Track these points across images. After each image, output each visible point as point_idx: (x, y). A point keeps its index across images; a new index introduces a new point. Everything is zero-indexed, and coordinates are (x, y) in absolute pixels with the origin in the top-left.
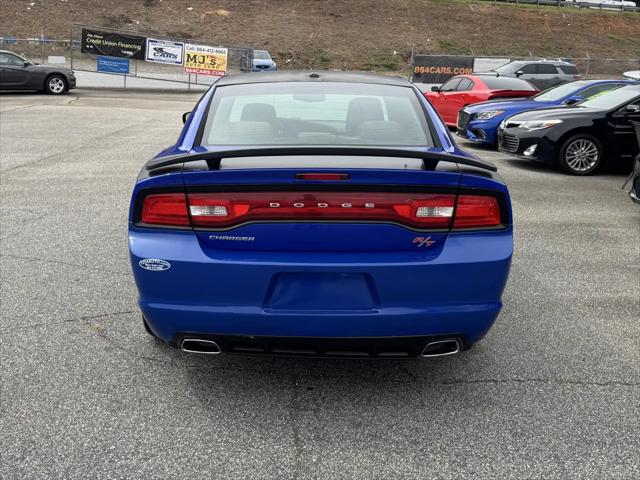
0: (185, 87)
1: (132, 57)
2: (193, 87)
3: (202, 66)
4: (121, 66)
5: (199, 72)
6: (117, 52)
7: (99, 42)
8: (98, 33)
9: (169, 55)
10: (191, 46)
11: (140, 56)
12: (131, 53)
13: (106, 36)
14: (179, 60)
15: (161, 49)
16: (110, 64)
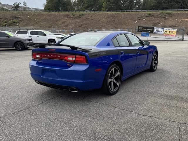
0: (164, 39)
1: (150, 32)
2: (166, 39)
3: (169, 34)
4: (147, 35)
5: (168, 35)
6: (146, 31)
7: (142, 29)
8: (142, 27)
9: (160, 31)
10: (166, 29)
11: (152, 32)
12: (150, 31)
13: (144, 28)
14: (162, 32)
15: (158, 30)
16: (144, 34)
